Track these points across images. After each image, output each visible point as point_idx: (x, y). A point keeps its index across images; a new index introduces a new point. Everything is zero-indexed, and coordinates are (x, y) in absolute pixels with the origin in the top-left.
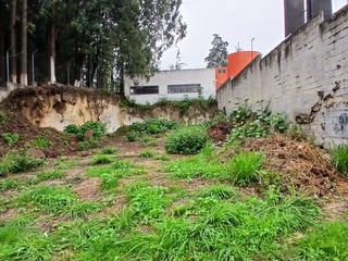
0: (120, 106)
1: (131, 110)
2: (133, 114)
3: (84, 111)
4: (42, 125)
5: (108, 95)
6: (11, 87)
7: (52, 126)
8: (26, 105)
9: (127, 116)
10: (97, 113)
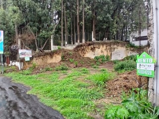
0: (126, 47)
1: (132, 49)
2: (133, 50)
3: (104, 51)
4: (85, 57)
5: (118, 43)
6: (77, 44)
7: (89, 57)
8: (80, 50)
9: (130, 52)
10: (111, 51)
